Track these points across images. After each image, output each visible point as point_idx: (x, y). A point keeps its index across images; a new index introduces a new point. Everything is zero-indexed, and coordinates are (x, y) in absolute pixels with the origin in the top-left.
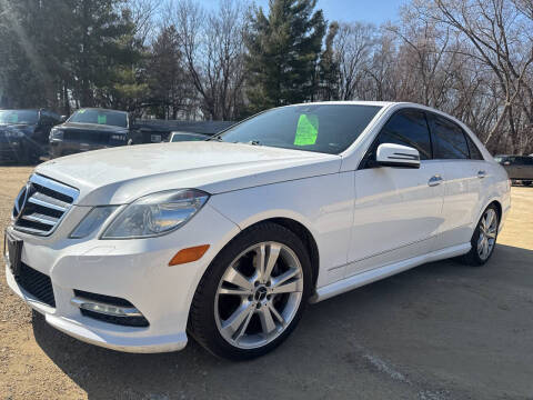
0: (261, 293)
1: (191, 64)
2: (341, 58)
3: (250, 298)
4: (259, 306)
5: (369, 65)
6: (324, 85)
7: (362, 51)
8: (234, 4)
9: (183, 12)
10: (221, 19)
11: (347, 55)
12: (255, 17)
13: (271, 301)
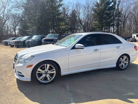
0: (46, 73)
1: (79, 18)
2: (122, 10)
3: (44, 74)
4: (46, 75)
5: (132, 11)
6: (117, 18)
7: (128, 7)
8: (89, 1)
9: (77, 6)
10: (86, 6)
11: (124, 9)
12: (95, 3)
13: (49, 74)
